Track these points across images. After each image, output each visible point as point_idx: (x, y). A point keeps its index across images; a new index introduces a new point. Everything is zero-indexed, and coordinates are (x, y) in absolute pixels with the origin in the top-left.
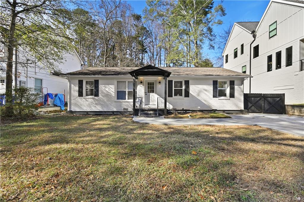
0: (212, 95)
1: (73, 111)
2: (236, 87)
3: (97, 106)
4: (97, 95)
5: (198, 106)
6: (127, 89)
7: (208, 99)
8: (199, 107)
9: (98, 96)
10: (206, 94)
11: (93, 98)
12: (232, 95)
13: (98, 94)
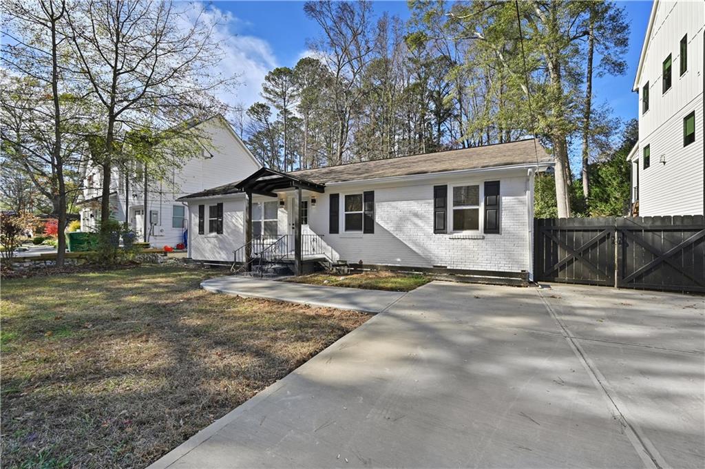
0: (433, 227)
1: (193, 258)
2: (506, 200)
3: (220, 252)
4: (220, 231)
5: (397, 257)
6: (263, 217)
7: (421, 238)
8: (399, 260)
9: (222, 233)
10: (415, 224)
11: (216, 237)
12: (493, 227)
13: (222, 230)
